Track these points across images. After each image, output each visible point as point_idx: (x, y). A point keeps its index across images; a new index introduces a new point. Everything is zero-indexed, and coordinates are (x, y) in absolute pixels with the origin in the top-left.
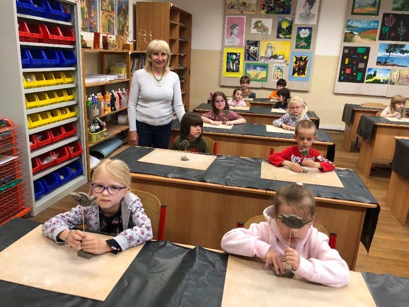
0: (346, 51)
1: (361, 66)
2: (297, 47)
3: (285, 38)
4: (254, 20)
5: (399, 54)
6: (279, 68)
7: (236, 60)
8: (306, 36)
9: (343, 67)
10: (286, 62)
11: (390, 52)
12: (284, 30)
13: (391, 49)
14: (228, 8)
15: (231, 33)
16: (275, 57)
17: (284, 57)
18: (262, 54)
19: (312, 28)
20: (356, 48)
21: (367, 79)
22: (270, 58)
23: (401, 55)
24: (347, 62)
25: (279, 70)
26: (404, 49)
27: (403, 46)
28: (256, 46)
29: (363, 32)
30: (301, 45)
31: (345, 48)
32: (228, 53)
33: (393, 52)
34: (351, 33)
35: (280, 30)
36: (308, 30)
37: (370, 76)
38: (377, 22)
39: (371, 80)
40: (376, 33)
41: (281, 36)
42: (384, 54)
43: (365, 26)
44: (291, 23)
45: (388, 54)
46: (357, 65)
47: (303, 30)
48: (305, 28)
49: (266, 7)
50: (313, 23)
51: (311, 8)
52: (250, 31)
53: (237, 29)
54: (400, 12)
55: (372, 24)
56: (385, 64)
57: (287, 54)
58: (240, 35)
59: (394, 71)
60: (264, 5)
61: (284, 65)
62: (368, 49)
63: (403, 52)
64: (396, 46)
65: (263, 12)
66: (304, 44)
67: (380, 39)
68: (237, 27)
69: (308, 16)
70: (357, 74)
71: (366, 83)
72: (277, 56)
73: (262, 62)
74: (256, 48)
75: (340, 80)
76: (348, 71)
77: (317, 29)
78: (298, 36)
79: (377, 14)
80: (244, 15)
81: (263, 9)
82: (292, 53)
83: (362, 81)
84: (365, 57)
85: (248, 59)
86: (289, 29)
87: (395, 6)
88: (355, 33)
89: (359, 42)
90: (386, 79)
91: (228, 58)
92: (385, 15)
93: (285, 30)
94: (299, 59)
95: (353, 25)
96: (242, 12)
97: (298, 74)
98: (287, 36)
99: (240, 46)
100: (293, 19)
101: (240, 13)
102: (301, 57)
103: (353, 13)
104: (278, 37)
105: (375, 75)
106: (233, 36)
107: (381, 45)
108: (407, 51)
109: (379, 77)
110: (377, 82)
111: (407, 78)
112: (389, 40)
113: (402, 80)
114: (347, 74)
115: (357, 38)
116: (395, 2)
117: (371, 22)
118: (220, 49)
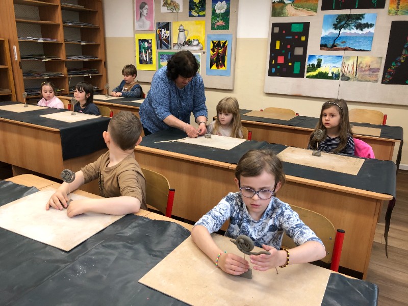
0: (277, 30)
1: (299, 51)
2: (213, 28)
3: (199, 16)
5: (354, 31)
7: (148, 48)
8: (223, 11)
9: (274, 54)
10: (201, 49)
11: (340, 28)
12: (196, 5)
13: (340, 23)
15: (141, 15)
16: (189, 43)
17: (199, 43)
18: (174, 40)
20: (289, 25)
21: (308, 72)
22: (184, 44)
23: (359, 32)
24: (278, 47)
26: (363, 21)
27: (360, 17)
28: (167, 30)
30: (218, 24)
31: (274, 25)
33: (345, 28)
34: (282, 2)
35: (192, 6)
37: (313, 68)
39: (314, 73)
41: (194, 13)
42: (332, 32)
45: (337, 32)
46: (292, 51)
47: (220, 3)
52: (160, 9)
53: (146, 9)
56: (333, 47)
58: (149, 16)
59: (348, 58)
61: (200, 54)
62: (306, 26)
63: (360, 27)
64: (349, 17)
66: (221, 23)
67: (323, 8)
68: (146, 6)
70: (293, 65)
71: (307, 77)
72: (192, 42)
73: (175, 50)
74: (168, 32)
75: (271, 74)
78: (214, 12)
82: (208, 37)
83: (301, 75)
84: (303, 39)
86: (203, 4)
88: (286, 1)
89: (293, 15)
90: (335, 71)
91: (140, 46)
93: (198, 5)
97: (217, 66)
98: (201, 14)
99: (150, 30)
102: (219, 42)
104: (191, 15)
105: (319, 65)
106: (143, 18)
107: (326, 18)
108: (368, 26)
109: (326, 68)
110: (323, 76)
111: (370, 70)
112: (337, 8)
113: (363, 73)
114: (280, 64)
115: (290, 9)
118: (132, 36)
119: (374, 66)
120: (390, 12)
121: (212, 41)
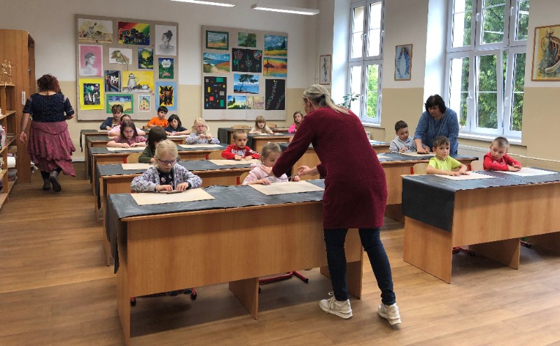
0: (207, 81)
1: (222, 93)
2: (160, 77)
3: (148, 68)
4: (111, 50)
5: (250, 83)
6: (144, 99)
7: (95, 91)
8: (168, 66)
9: (207, 95)
10: (151, 91)
11: (243, 81)
13: (243, 78)
14: (80, 36)
15: (87, 63)
16: (139, 87)
17: (148, 87)
18: (124, 84)
19: (173, 59)
20: (214, 78)
21: (228, 105)
22: (134, 88)
23: (252, 83)
24: (209, 91)
25: (145, 101)
26: (253, 79)
27: (251, 76)
28: (117, 77)
29: (219, 64)
30: (165, 75)
31: (206, 78)
32: (85, 84)
33: (245, 81)
34: (209, 64)
35: (141, 60)
36: (169, 61)
37: (231, 103)
38: (229, 55)
39: (232, 106)
40: (229, 65)
41: (142, 66)
42: (238, 83)
43: (219, 59)
44: (152, 53)
45: (241, 83)
46: (218, 93)
47: (164, 60)
48: (167, 59)
49: (123, 38)
50: (173, 54)
51: (169, 41)
52: (108, 60)
53: (93, 59)
54: (245, 48)
55: (225, 57)
56: (241, 92)
57: (152, 84)
59: (248, 97)
60: (121, 36)
61: (150, 95)
62: (225, 79)
63: (252, 81)
64: (246, 75)
66: (167, 74)
67: (233, 70)
68: (94, 57)
69: (168, 48)
70: (219, 102)
71: (228, 108)
72: (141, 86)
73: (125, 92)
75: (206, 108)
76: (212, 99)
77: (177, 60)
78: (161, 67)
79: (227, 49)
80: (100, 44)
81: (121, 39)
82: (157, 83)
83: (224, 108)
84: (224, 86)
85: (110, 90)
86: (151, 60)
87: (241, 42)
88: (212, 65)
89: (216, 73)
90: (243, 104)
91: (85, 89)
92: (234, 50)
93: (146, 60)
94: (164, 89)
95: (210, 58)
96: (97, 41)
97: (166, 103)
98: (150, 66)
100: (153, 50)
101: (95, 41)
102: (166, 87)
103: (207, 47)
104: (140, 67)
105: (234, 101)
106: (89, 66)
107: (235, 75)
108: (255, 81)
109: (238, 103)
110: (237, 107)
111: (259, 103)
112: (240, 71)
113: (256, 105)
114: (211, 102)
115: (214, 69)
116: (240, 39)
117: (224, 55)
118: (74, 80)
119: (261, 101)
120: (264, 75)
121: (161, 87)
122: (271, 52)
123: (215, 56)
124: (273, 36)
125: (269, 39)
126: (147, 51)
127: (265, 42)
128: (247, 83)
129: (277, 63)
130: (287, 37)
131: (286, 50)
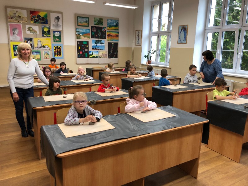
0: (79, 43)
1: (86, 50)
2: (54, 41)
3: (47, 36)
4: (27, 26)
5: (100, 44)
6: (46, 53)
8: (58, 35)
9: (79, 51)
10: (50, 49)
12: (46, 32)
13: (97, 42)
14: (9, 18)
15: (14, 33)
16: (43, 47)
17: (48, 47)
18: (35, 45)
19: (60, 32)
20: (82, 42)
21: (90, 56)
22: (41, 47)
23: (101, 45)
24: (80, 49)
25: (47, 54)
27: (101, 41)
28: (31, 41)
29: (84, 34)
30: (56, 40)
32: (13, 45)
34: (79, 35)
35: (44, 32)
36: (58, 32)
38: (89, 30)
39: (92, 56)
40: (89, 35)
41: (44, 35)
42: (94, 44)
43: (84, 31)
44: (49, 29)
45: (96, 44)
47: (56, 32)
48: (57, 32)
49: (33, 20)
50: (60, 29)
51: (58, 22)
52: (26, 32)
53: (17, 31)
54: (98, 26)
55: (87, 31)
57: (50, 45)
58: (20, 34)
59: (100, 52)
60: (32, 18)
61: (49, 51)
62: (88, 42)
63: (102, 43)
65: (32, 22)
66: (58, 40)
67: (91, 38)
68: (17, 30)
69: (57, 26)
70: (85, 54)
71: (90, 58)
72: (45, 46)
73: (36, 49)
75: (78, 57)
77: (63, 33)
78: (54, 36)
79: (88, 26)
80: (20, 23)
81: (32, 20)
82: (53, 45)
83: (88, 57)
84: (87, 46)
86: (49, 32)
87: (95, 23)
88: (81, 35)
89: (83, 39)
90: (97, 55)
91: (14, 48)
92: (92, 27)
94: (56, 48)
95: (79, 31)
96: (18, 21)
97: (58, 55)
98: (48, 36)
100: (49, 27)
101: (17, 21)
102: (58, 47)
103: (78, 25)
105: (92, 54)
106: (15, 35)
107: (93, 40)
108: (104, 43)
109: (94, 55)
110: (94, 57)
111: (105, 55)
112: (95, 38)
113: (103, 56)
114: (81, 54)
115: (82, 37)
116: (95, 21)
117: (87, 30)
118: (7, 43)
119: (106, 54)
120: (107, 40)
121: (55, 47)
122: (111, 28)
123: (82, 30)
124: (112, 20)
125: (109, 21)
126: (46, 27)
127: (108, 23)
128: (99, 45)
129: (114, 34)
130: (118, 20)
131: (118, 27)
